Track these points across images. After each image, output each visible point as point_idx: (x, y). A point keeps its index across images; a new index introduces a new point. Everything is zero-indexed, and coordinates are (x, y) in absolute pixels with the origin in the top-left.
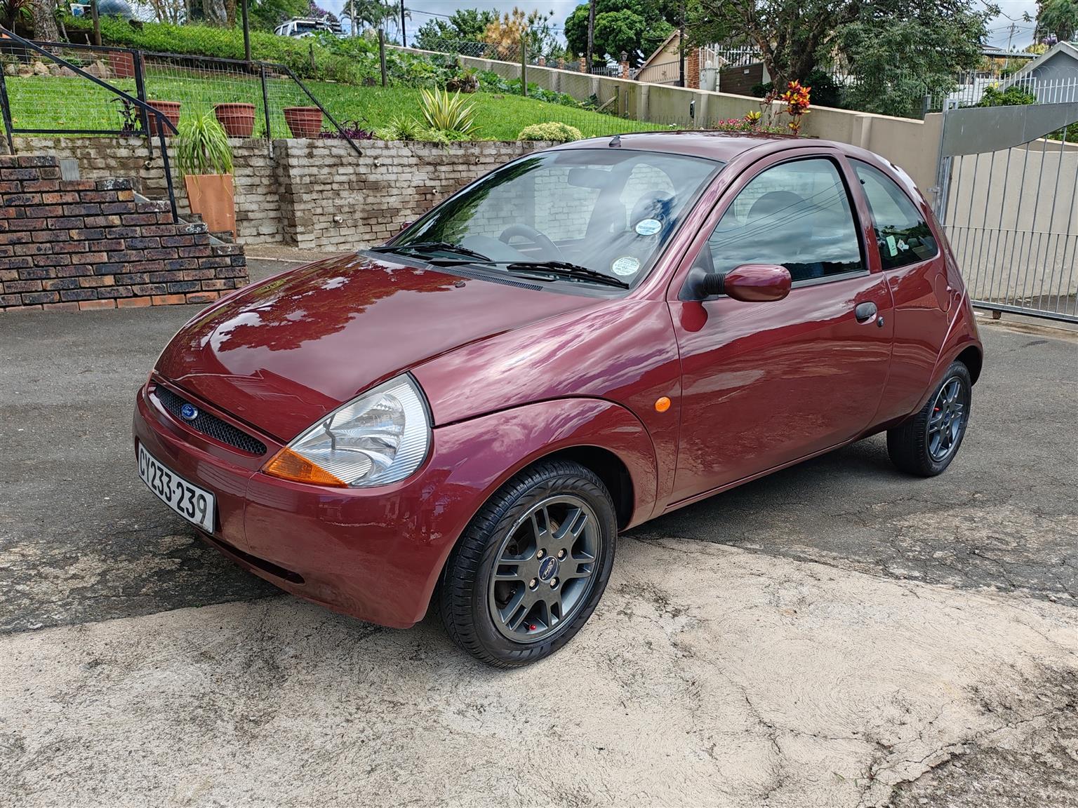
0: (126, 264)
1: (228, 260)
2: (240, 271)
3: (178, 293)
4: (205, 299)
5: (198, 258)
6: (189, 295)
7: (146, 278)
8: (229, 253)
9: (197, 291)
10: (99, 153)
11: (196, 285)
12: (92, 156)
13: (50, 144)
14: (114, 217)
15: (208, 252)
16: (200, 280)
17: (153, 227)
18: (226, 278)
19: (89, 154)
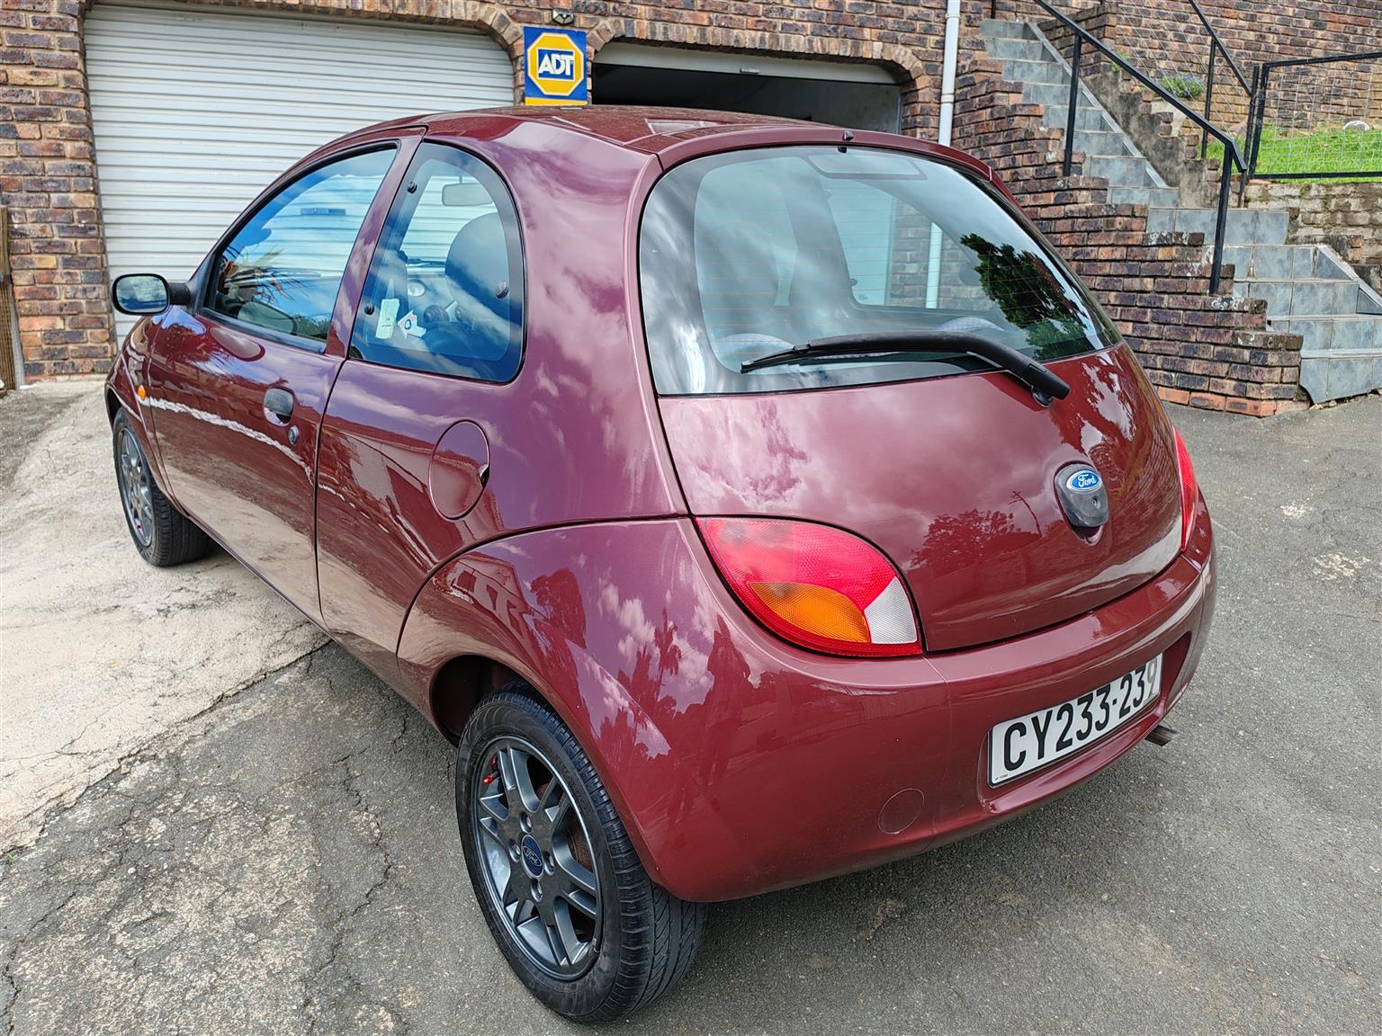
0: (1145, 341)
1: (1247, 354)
2: (1257, 372)
3: (1183, 389)
4: (1207, 403)
5: (1216, 344)
6: (1194, 394)
7: (1159, 361)
8: (1251, 344)
9: (1203, 391)
10: (1364, 204)
11: (1202, 381)
12: (1352, 209)
13: (1295, 192)
14: (1149, 279)
15: (1227, 338)
16: (1210, 377)
17: (1181, 296)
18: (1238, 380)
19: (1348, 205)
